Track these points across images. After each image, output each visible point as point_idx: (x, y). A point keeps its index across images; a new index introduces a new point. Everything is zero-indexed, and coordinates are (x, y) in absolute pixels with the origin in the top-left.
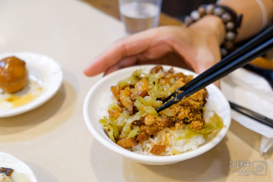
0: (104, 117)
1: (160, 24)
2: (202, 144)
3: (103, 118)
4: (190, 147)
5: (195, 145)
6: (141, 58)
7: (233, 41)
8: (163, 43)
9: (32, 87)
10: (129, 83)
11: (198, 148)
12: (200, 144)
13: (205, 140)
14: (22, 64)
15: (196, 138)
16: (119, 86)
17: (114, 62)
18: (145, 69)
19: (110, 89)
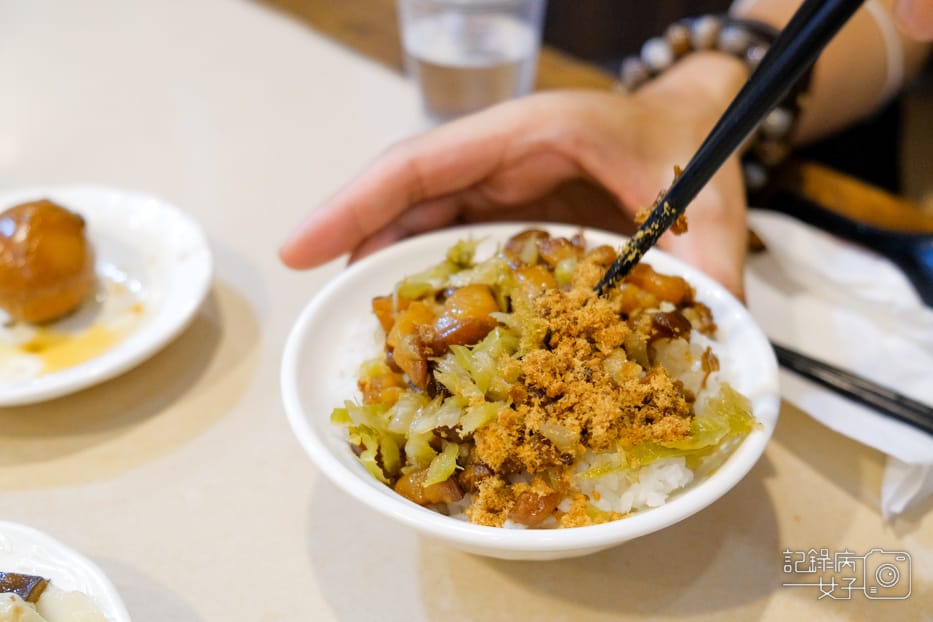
0: (345, 402)
1: (541, 85)
2: (683, 486)
3: (343, 406)
4: (641, 498)
5: (658, 491)
6: (475, 201)
7: (785, 137)
8: (545, 149)
9: (110, 302)
10: (436, 284)
11: (667, 501)
12: (676, 487)
13: (690, 474)
14: (75, 225)
15: (661, 467)
16: (400, 297)
17: (383, 219)
18: (486, 238)
19: (369, 307)
